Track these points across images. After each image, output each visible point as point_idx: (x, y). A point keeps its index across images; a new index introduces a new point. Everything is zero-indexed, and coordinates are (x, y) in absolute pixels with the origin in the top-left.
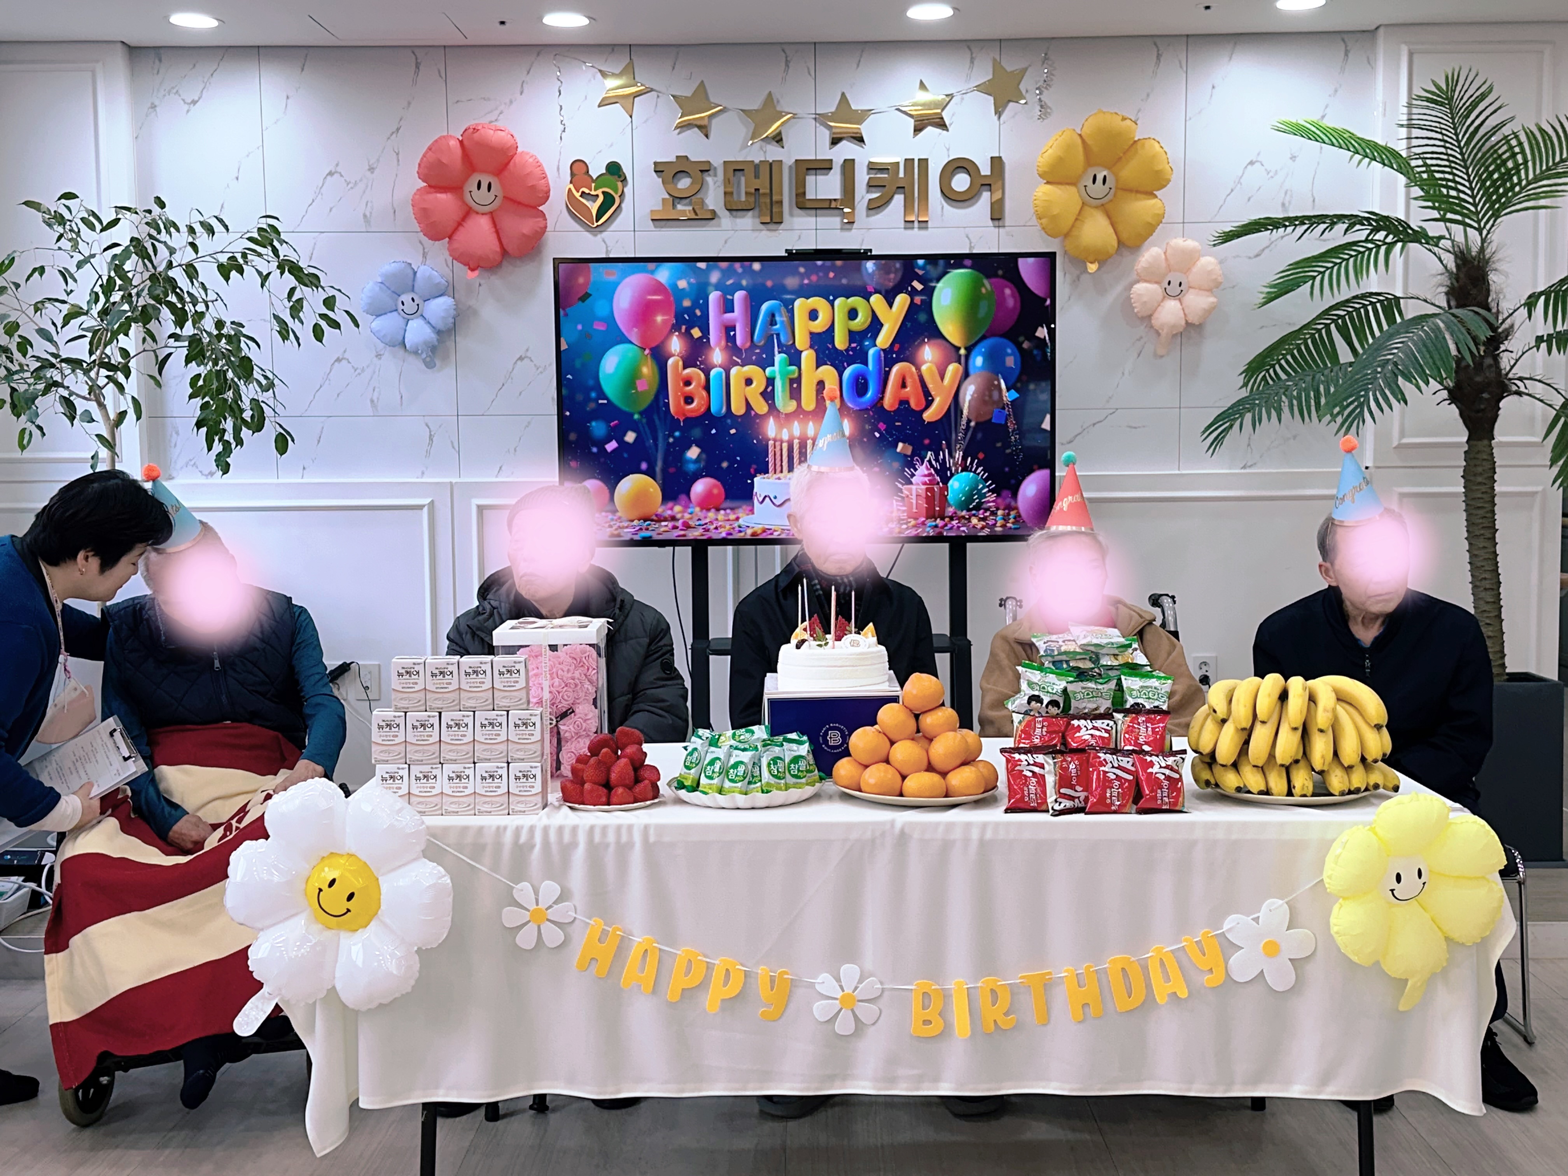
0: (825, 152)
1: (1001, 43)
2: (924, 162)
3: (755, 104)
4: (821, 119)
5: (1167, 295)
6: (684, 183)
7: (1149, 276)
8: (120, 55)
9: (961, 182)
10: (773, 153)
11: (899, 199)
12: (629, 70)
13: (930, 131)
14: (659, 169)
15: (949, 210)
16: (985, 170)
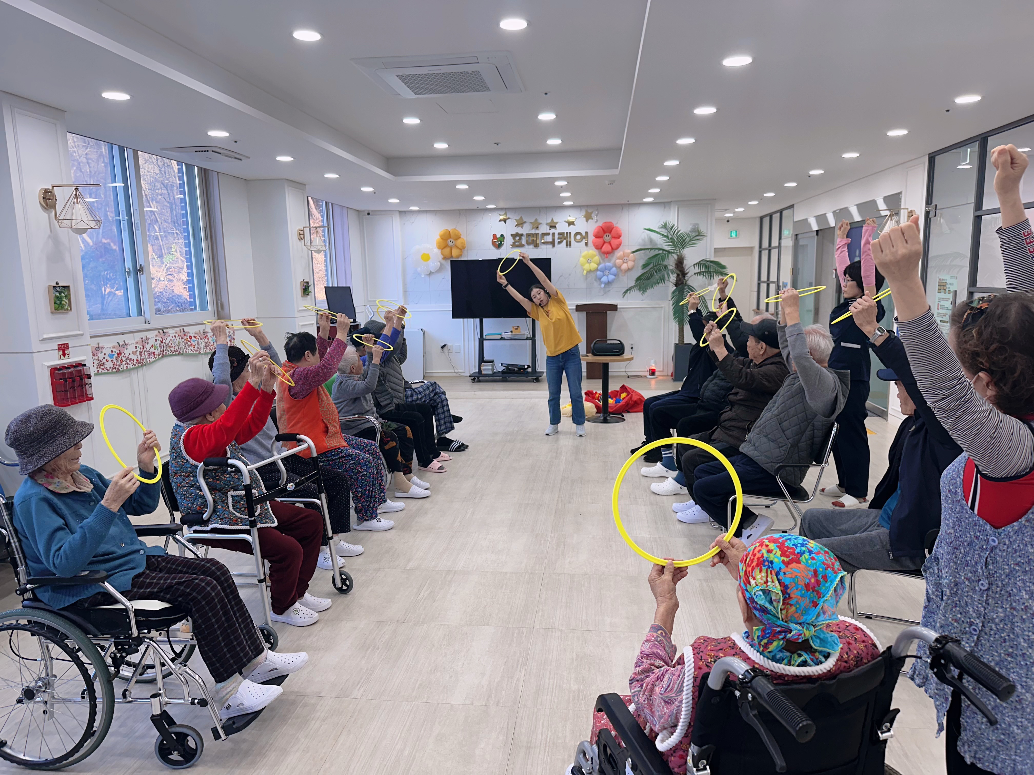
0: (548, 231)
1: (587, 206)
2: (570, 233)
3: (533, 221)
4: (547, 224)
5: (624, 262)
6: (517, 238)
7: (619, 258)
8: (398, 212)
9: (578, 237)
10: (537, 232)
11: (565, 241)
12: (506, 214)
13: (572, 226)
14: (512, 235)
15: (576, 243)
16: (584, 234)
